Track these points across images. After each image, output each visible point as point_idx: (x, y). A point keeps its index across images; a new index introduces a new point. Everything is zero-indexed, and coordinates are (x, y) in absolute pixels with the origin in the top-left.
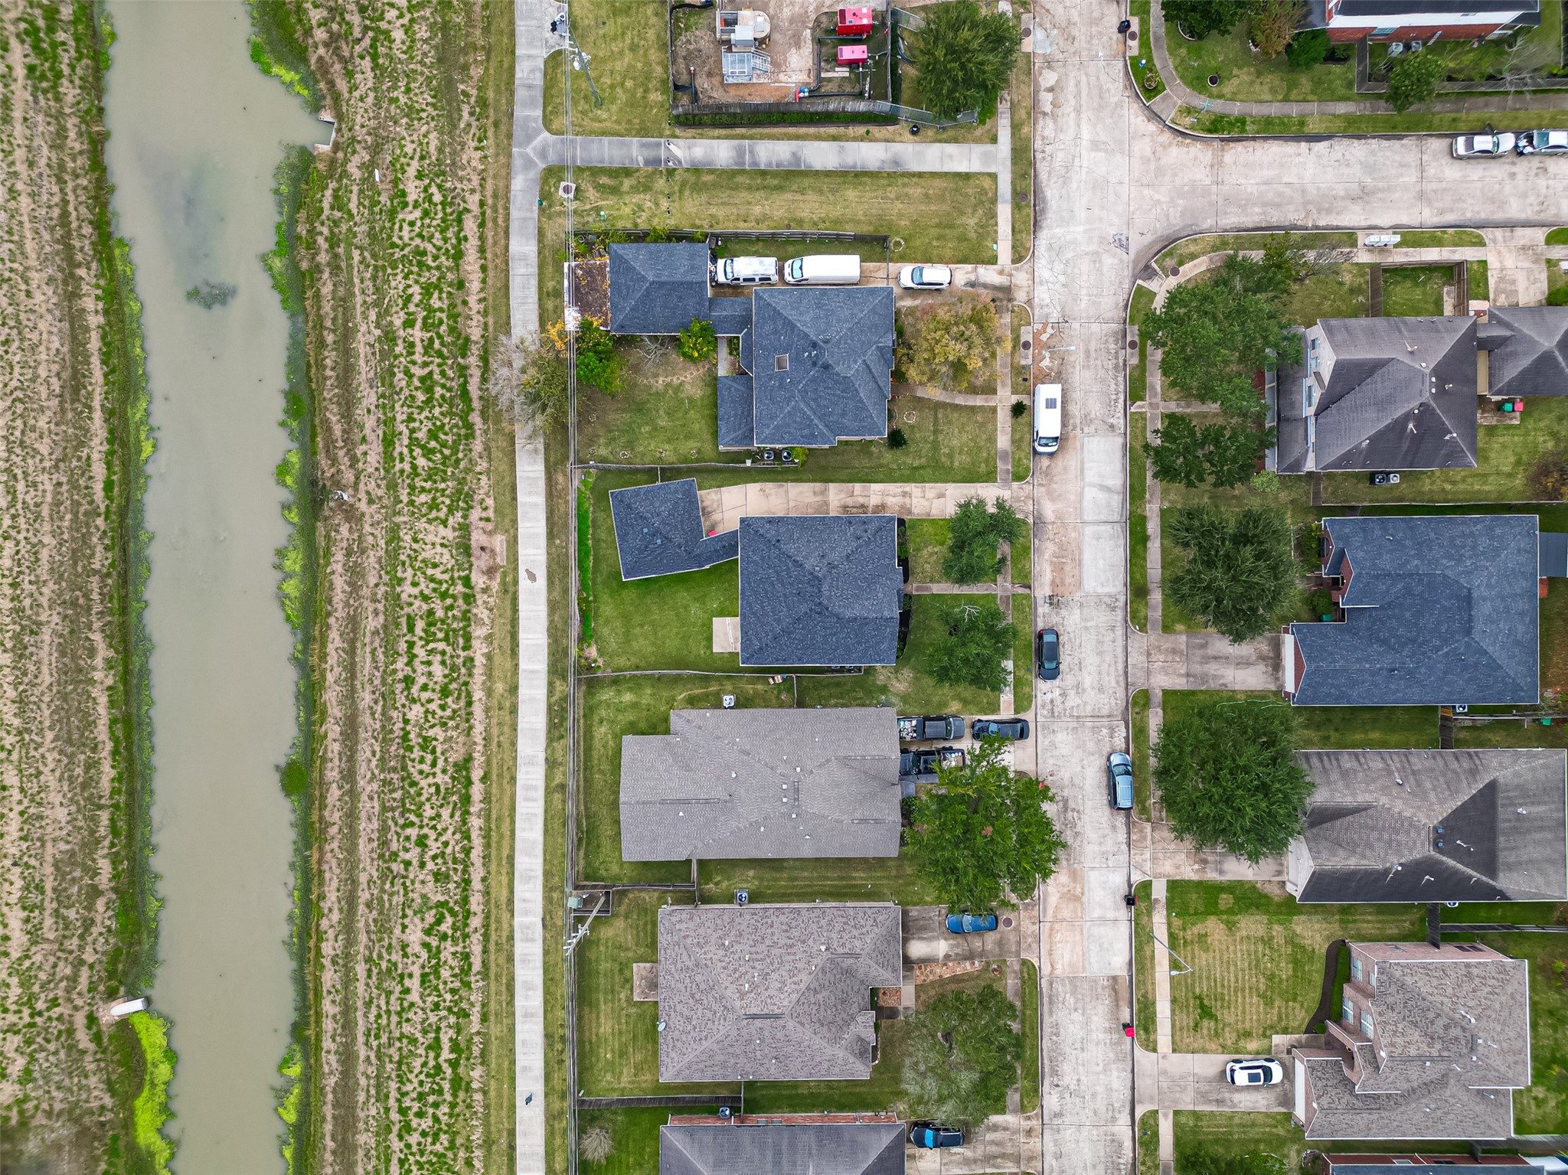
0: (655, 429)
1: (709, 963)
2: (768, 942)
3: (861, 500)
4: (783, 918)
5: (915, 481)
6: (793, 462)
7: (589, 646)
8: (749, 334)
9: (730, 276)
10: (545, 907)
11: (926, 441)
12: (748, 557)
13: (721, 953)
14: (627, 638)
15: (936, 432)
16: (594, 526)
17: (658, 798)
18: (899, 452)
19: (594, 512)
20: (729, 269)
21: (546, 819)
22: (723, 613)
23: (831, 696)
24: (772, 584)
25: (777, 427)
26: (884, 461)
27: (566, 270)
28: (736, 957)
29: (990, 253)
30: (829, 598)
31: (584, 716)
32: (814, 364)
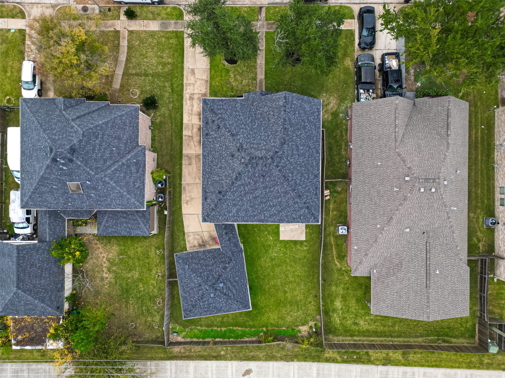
0: (141, 280)
3: (195, 130)
5: (182, 90)
6: (165, 180)
7: (300, 331)
8: (65, 212)
9: (25, 225)
10: (494, 369)
11: (152, 82)
12: (233, 216)
14: (294, 303)
15: (146, 75)
16: (212, 326)
17: (424, 290)
18: (160, 103)
19: (201, 326)
20: (21, 225)
21: (428, 366)
22: (277, 233)
23: (339, 154)
24: (255, 198)
25: (129, 192)
26: (167, 112)
27: (18, 348)
29: (17, 34)
30: (268, 151)
31: (352, 336)
32: (71, 161)
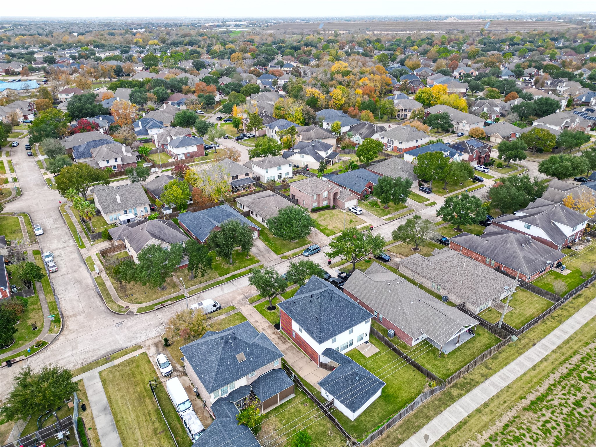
1: (472, 280)
2: (447, 275)
4: (436, 279)
13: (465, 281)
24: (336, 314)
28: (461, 277)
29: (141, 356)
